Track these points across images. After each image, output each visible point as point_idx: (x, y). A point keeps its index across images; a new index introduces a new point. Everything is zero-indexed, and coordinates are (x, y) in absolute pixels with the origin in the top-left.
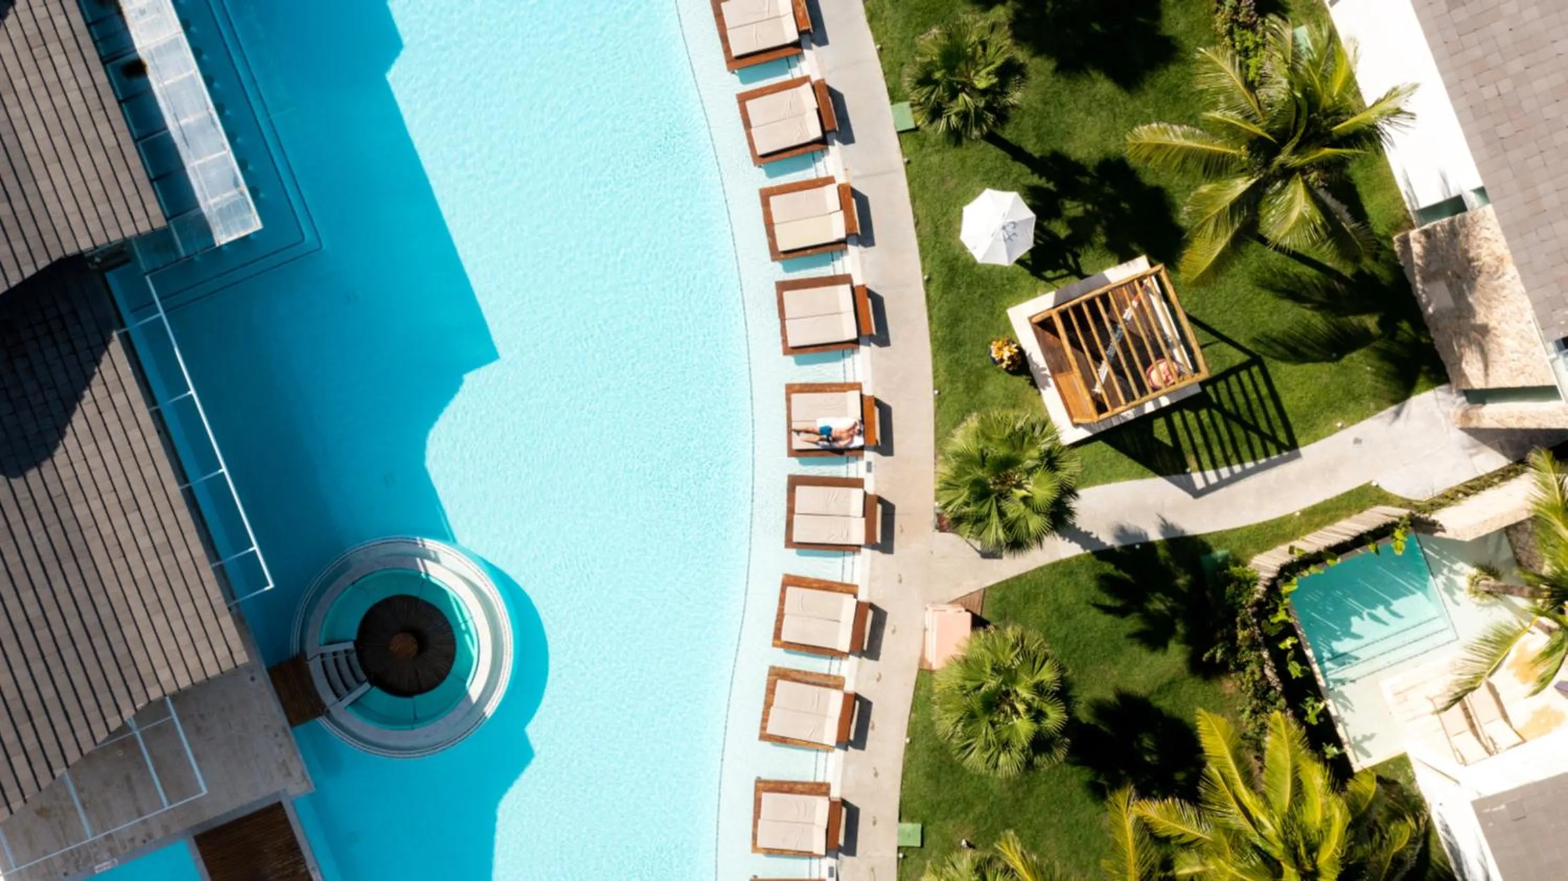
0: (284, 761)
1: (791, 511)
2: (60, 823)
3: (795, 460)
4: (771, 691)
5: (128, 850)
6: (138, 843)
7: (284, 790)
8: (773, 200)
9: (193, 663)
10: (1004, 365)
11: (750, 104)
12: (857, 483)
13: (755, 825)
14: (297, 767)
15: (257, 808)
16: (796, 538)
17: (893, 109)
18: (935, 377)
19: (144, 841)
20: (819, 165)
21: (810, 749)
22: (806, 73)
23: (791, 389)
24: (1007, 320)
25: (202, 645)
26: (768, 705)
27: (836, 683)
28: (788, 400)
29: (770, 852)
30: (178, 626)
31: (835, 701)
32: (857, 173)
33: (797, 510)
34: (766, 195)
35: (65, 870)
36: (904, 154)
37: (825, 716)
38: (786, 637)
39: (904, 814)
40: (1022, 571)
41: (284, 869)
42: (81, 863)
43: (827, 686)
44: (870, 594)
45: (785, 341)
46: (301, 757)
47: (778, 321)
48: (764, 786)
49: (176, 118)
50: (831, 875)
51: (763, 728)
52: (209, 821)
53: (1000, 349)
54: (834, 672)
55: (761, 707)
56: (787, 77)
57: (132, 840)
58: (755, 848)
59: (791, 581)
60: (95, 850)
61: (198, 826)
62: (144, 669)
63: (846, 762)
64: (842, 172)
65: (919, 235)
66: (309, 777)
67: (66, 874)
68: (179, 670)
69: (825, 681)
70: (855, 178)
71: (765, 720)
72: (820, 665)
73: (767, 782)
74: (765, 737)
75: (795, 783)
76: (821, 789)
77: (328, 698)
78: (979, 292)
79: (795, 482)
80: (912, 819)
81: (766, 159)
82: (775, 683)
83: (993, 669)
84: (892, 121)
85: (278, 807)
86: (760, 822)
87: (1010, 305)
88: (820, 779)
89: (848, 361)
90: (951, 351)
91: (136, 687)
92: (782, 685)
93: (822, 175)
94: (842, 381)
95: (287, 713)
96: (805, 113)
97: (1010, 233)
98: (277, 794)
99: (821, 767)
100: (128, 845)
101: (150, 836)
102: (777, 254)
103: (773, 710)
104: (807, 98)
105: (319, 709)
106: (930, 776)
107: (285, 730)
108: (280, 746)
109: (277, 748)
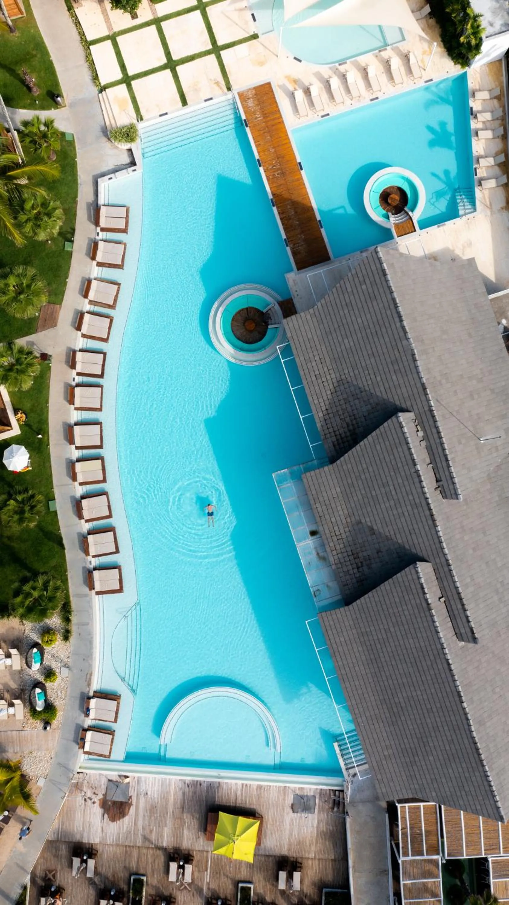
0: (295, 286)
1: (103, 365)
3: (101, 384)
4: (115, 301)
7: (296, 275)
8: (102, 479)
9: (300, 321)
10: (21, 412)
11: (108, 514)
12: (79, 374)
13: (124, 253)
14: (291, 283)
15: (306, 269)
16: (102, 355)
17: (56, 508)
18: (48, 410)
20: (85, 490)
21: (104, 278)
22: (87, 524)
23: (100, 410)
24: (21, 430)
25: (297, 327)
26: (117, 296)
27: (91, 302)
28: (101, 406)
29: (119, 243)
30: (304, 334)
31: (92, 295)
32: (70, 486)
33: (101, 366)
34: (104, 480)
36: (53, 492)
37: (96, 291)
38: (109, 320)
39: (70, 254)
40: (22, 339)
41: (298, 246)
43: (95, 302)
44: (77, 334)
45: (101, 427)
46: (289, 287)
47: (103, 435)
48: (120, 267)
49: (300, 515)
50: (98, 233)
51: (119, 288)
53: (21, 417)
54: (93, 306)
55: (119, 295)
56: (95, 523)
58: (125, 245)
59: (106, 340)
62: (314, 319)
63: (90, 274)
64: (76, 487)
65: (50, 462)
66: (287, 279)
68: (304, 319)
69: (96, 303)
70: (72, 485)
71: (118, 291)
72: (97, 309)
73: (119, 268)
74: (118, 284)
75: (109, 267)
76: (100, 264)
77: (277, 307)
78: (29, 441)
79: (101, 376)
80: (68, 251)
81: (104, 493)
82: (114, 304)
83: (22, 302)
84: (57, 504)
85: (299, 269)
86: (122, 254)
87: (19, 435)
88: (100, 268)
89: (79, 418)
90: (41, 419)
91: (317, 313)
92: (111, 303)
93: (84, 486)
94: (83, 412)
95: (293, 303)
96: (88, 509)
97: (12, 456)
98: (298, 274)
99: (100, 272)
102: (102, 459)
103: (115, 294)
104: (86, 514)
105: (281, 304)
106: (60, 267)
107: (294, 297)
108: (296, 291)
109: (298, 290)
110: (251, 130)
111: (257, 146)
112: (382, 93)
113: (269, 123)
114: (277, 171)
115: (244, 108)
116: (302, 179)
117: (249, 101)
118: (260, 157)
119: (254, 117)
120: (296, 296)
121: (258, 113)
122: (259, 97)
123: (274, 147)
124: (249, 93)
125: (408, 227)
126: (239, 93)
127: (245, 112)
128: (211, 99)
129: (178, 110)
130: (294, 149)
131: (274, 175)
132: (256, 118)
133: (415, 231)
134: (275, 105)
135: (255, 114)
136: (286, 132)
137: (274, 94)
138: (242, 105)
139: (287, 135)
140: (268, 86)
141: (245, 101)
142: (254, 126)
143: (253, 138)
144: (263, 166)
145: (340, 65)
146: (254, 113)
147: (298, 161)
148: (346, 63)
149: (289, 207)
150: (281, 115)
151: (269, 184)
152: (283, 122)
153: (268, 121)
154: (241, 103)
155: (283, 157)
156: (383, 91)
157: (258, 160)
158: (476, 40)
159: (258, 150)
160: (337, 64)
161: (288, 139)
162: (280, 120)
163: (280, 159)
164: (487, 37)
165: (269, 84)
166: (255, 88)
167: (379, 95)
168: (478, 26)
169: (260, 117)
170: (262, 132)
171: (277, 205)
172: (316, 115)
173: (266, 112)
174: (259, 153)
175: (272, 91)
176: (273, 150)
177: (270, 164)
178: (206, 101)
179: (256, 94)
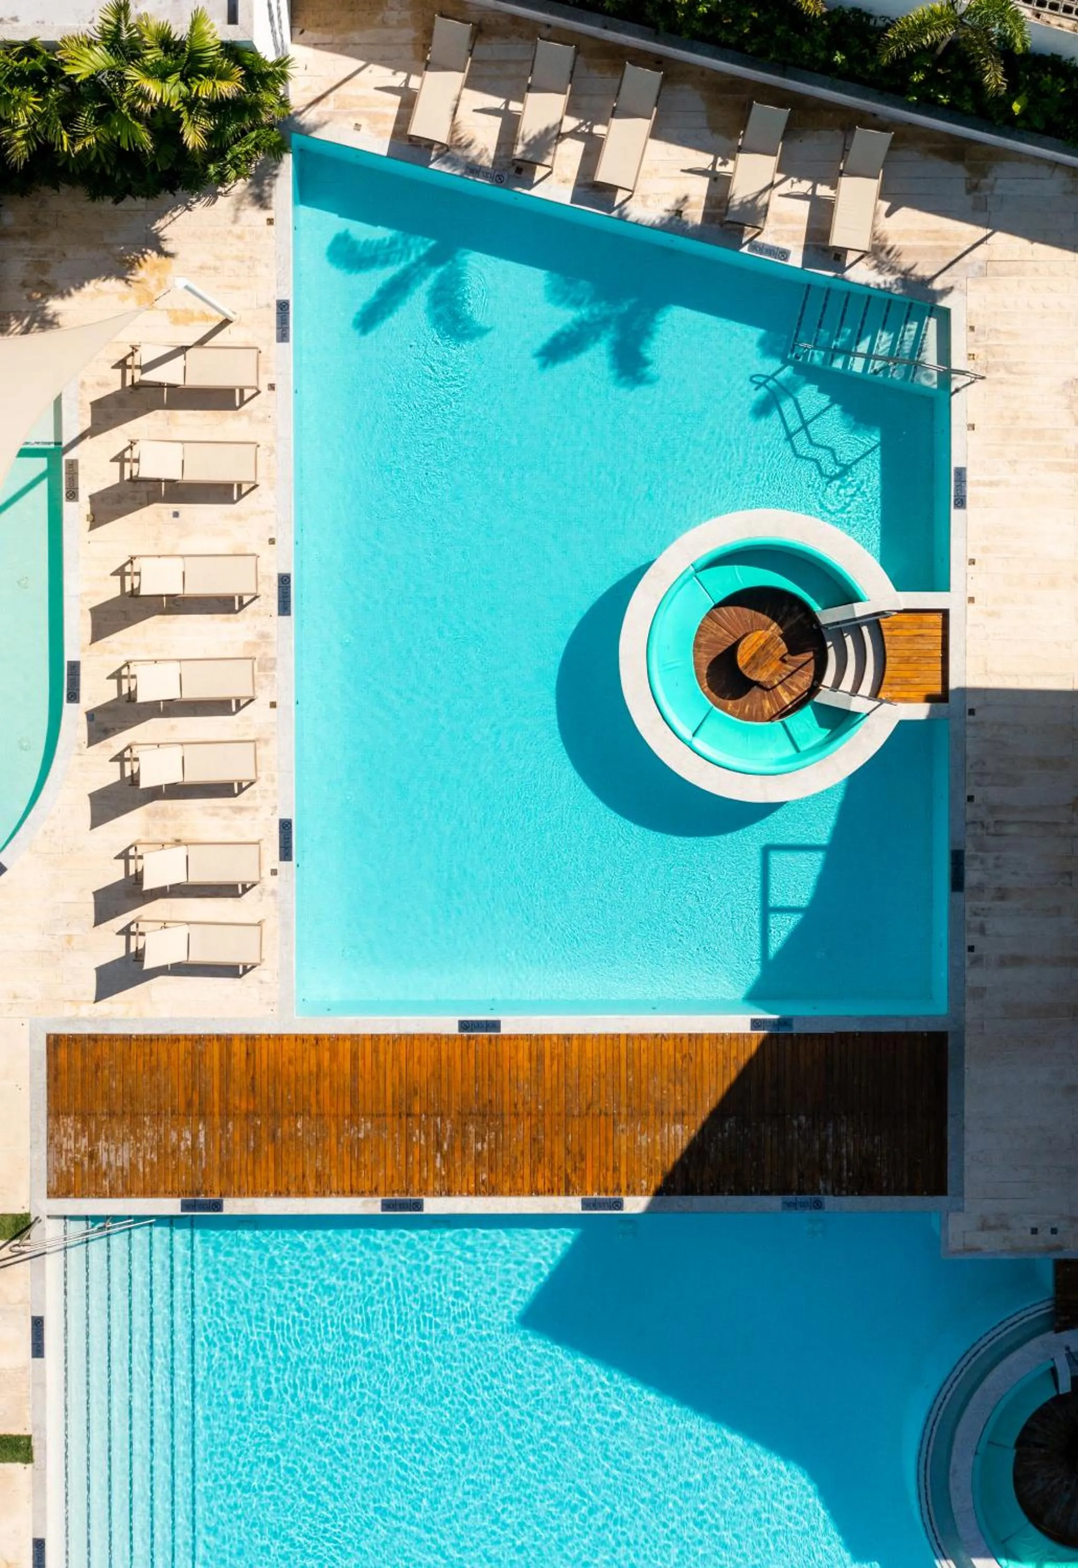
0: (1008, 1228)
2: (1056, 824)
5: (967, 913)
6: (972, 938)
7: (961, 1210)
14: (990, 1243)
15: (952, 1154)
19: (971, 949)
35: (977, 800)
41: (837, 1156)
42: (979, 831)
46: (1004, 1257)
52: (961, 1065)
57: (982, 930)
60: (991, 862)
61: (961, 1047)
66: (968, 1256)
67: (970, 798)
85: (938, 1187)
98: (960, 1193)
100: (978, 919)
101: (976, 961)
105: (1064, 1316)
107: (1058, 1248)
108: (1034, 1231)
109: (1032, 1223)
110: (241, 1193)
111: (322, 1191)
112: (266, 553)
113: (240, 1103)
114: (465, 1134)
115: (128, 1192)
116: (539, 1039)
117: (103, 1157)
118: (374, 1192)
119: (185, 1158)
120: (1054, 1240)
121: (174, 1136)
122: (101, 1108)
123: (353, 1117)
124: (69, 1144)
125: (911, 639)
126: (53, 1193)
127: (151, 1192)
128: (38, 1324)
129: (39, 1488)
130: (393, 1030)
131: (479, 1154)
132: (193, 1150)
133: (945, 613)
134: (162, 1048)
135: (176, 1150)
136: (301, 1039)
137: (112, 1038)
138: (113, 1193)
139: (318, 1039)
140: (63, 1053)
141: (98, 1174)
142: (226, 1172)
143: (278, 1194)
144: (424, 1191)
145: (74, 697)
146: (166, 1153)
147: (454, 1030)
148: (74, 667)
149: (643, 1140)
150: (219, 1037)
151: (515, 1192)
152: (250, 1039)
153: (225, 1101)
154: (100, 1194)
155: (413, 1092)
156: (259, 546)
157: (386, 1206)
158: (223, 76)
159: (341, 1193)
160: (68, 708)
161: (336, 1039)
162: (239, 1049)
163: (417, 1109)
164: (233, 18)
165: (55, 1042)
166: (55, 1112)
167: (272, 567)
168: (167, 43)
169: (195, 1137)
170: (267, 1148)
171: (618, 1189)
172: (270, 882)
173: (181, 1101)
174: (354, 1192)
175: (94, 1038)
176: (366, 1126)
177: (426, 1160)
178: (38, 1350)
179: (84, 1117)
